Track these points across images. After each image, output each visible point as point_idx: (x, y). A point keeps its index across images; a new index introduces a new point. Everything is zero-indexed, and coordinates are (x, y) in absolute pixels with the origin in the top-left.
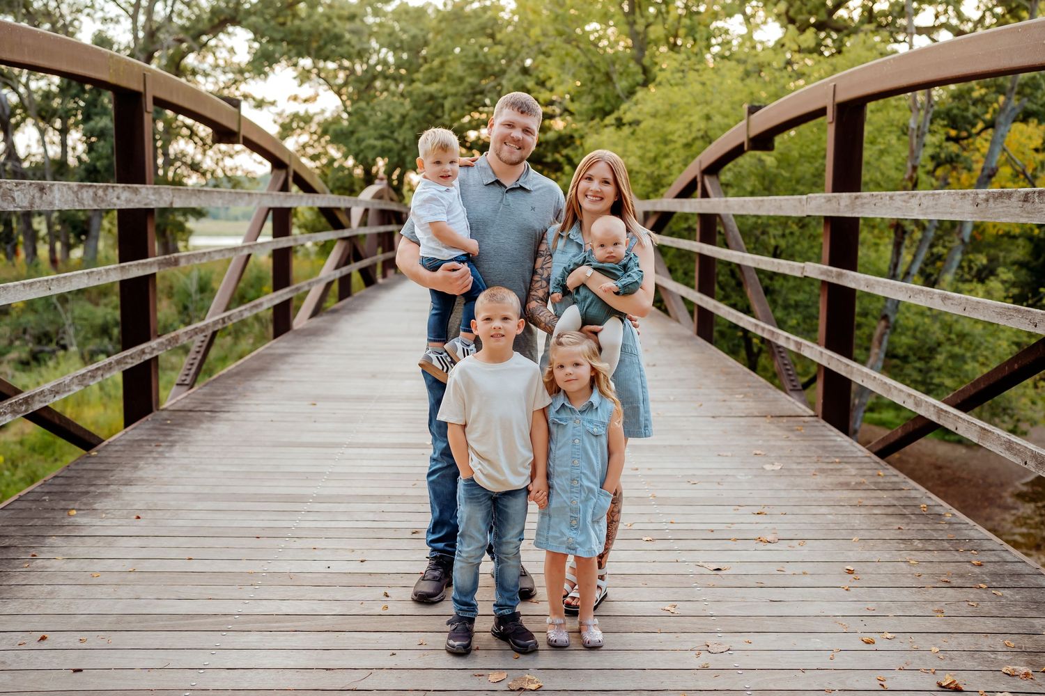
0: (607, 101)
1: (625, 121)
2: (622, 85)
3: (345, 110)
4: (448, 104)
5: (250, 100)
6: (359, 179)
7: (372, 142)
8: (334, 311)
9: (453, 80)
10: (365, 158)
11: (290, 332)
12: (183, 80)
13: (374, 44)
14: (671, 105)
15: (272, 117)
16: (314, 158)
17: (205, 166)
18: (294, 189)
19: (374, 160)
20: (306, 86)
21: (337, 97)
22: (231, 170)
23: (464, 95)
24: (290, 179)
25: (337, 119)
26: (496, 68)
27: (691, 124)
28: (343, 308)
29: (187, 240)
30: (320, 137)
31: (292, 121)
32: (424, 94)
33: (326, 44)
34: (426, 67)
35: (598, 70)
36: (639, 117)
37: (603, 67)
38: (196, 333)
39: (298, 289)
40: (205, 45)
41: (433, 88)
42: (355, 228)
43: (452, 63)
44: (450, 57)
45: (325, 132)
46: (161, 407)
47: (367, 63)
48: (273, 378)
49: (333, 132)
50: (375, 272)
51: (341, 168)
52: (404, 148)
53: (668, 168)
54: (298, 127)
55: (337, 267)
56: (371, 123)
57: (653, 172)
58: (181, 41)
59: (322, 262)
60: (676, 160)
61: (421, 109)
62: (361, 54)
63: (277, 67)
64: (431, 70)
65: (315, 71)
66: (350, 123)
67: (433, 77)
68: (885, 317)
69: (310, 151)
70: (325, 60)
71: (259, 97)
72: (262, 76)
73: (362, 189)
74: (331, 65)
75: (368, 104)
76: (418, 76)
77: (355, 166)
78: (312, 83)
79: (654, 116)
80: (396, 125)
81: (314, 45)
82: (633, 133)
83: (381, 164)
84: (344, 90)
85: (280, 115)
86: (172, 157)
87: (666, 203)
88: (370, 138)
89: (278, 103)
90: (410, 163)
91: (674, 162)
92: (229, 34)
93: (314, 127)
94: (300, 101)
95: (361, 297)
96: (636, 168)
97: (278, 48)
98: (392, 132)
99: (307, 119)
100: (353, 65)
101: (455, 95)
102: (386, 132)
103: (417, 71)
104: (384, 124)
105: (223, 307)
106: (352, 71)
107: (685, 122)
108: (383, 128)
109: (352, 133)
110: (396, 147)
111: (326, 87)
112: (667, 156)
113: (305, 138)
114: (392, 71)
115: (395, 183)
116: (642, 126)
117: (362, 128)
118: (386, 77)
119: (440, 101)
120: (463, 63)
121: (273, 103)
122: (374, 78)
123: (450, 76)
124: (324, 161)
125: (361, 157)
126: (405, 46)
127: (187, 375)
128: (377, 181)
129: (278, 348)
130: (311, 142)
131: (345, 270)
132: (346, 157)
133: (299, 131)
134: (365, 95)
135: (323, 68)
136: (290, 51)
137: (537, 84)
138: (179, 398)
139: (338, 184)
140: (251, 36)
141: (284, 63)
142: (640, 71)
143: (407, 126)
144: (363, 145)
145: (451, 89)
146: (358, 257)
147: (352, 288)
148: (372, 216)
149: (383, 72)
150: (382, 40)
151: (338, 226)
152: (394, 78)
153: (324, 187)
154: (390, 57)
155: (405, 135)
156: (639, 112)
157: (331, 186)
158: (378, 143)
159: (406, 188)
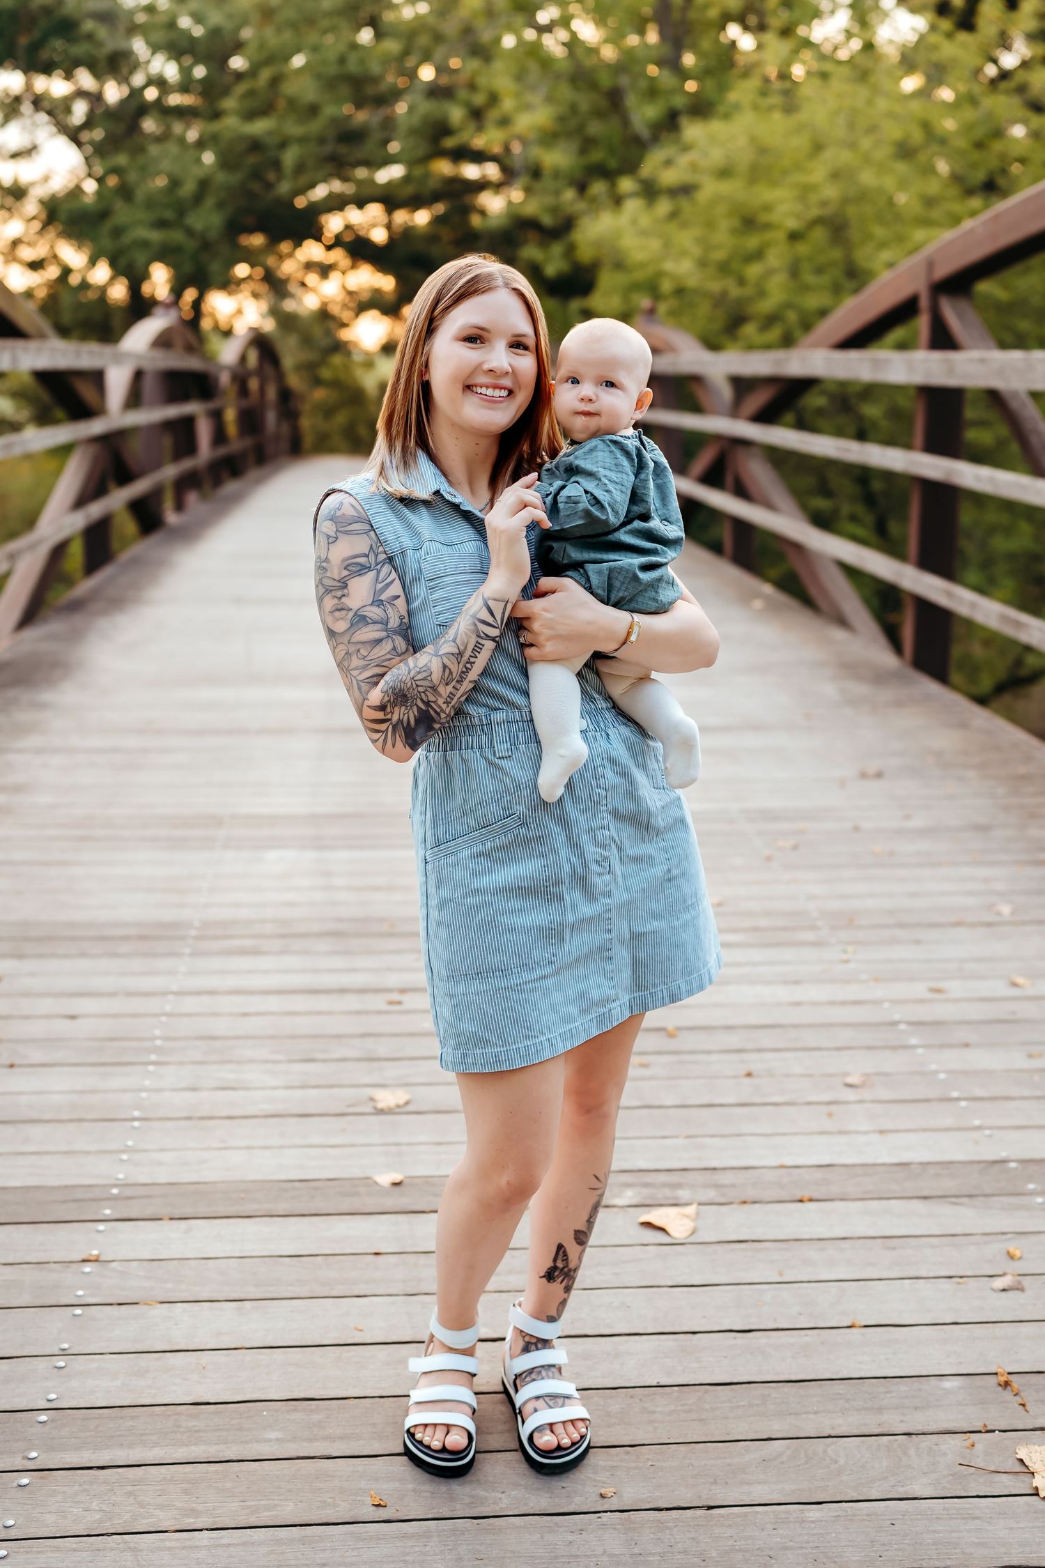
0: (612, 149)
1: (661, 185)
2: (643, 114)
3: (91, 175)
4: (289, 157)
6: (119, 308)
7: (143, 233)
8: (76, 606)
9: (299, 111)
10: (131, 264)
13: (139, 46)
14: (762, 151)
16: (35, 266)
19: (147, 267)
20: (13, 127)
21: (73, 149)
23: (322, 140)
25: (76, 192)
26: (382, 86)
27: (806, 189)
28: (93, 596)
30: (44, 227)
32: (242, 139)
33: (45, 37)
34: (241, 88)
35: (594, 85)
36: (690, 178)
37: (606, 82)
41: (260, 127)
42: (116, 414)
43: (291, 81)
44: (285, 71)
45: (52, 217)
47: (128, 82)
50: (161, 503)
51: (85, 285)
52: (206, 246)
53: (759, 283)
55: (81, 502)
56: (139, 197)
57: (726, 292)
60: (775, 265)
61: (238, 167)
62: (116, 64)
64: (251, 93)
65: (29, 98)
66: (100, 194)
67: (259, 106)
69: (27, 254)
70: (47, 72)
74: (57, 87)
75: (132, 159)
76: (229, 103)
77: (111, 280)
78: (25, 122)
79: (725, 174)
80: (188, 200)
81: (23, 41)
82: (679, 212)
83: (159, 279)
84: (86, 136)
87: (815, 360)
88: (138, 225)
90: (217, 273)
93: (31, 207)
96: (692, 282)
98: (182, 214)
99: (18, 193)
100: (102, 85)
101: (302, 140)
102: (169, 214)
103: (225, 96)
104: (166, 198)
106: (99, 99)
107: (796, 185)
108: (164, 206)
109: (105, 215)
110: (191, 245)
111: (53, 128)
113: (16, 228)
114: (174, 99)
115: (189, 315)
116: (699, 196)
117: (119, 205)
118: (166, 112)
119: (274, 153)
122: (143, 111)
123: (292, 103)
124: (53, 272)
125: (123, 261)
126: (200, 51)
128: (157, 311)
130: (29, 236)
131: (96, 510)
132: (93, 262)
134: (125, 145)
135: (45, 92)
137: (468, 115)
143: (210, 201)
144: (127, 239)
145: (293, 129)
146: (124, 476)
147: (115, 545)
148: (149, 385)
149: (158, 102)
150: (159, 36)
151: (81, 410)
152: (181, 113)
153: (44, 324)
154: (171, 71)
155: (208, 220)
156: (694, 167)
157: (66, 318)
158: (155, 236)
159: (206, 324)
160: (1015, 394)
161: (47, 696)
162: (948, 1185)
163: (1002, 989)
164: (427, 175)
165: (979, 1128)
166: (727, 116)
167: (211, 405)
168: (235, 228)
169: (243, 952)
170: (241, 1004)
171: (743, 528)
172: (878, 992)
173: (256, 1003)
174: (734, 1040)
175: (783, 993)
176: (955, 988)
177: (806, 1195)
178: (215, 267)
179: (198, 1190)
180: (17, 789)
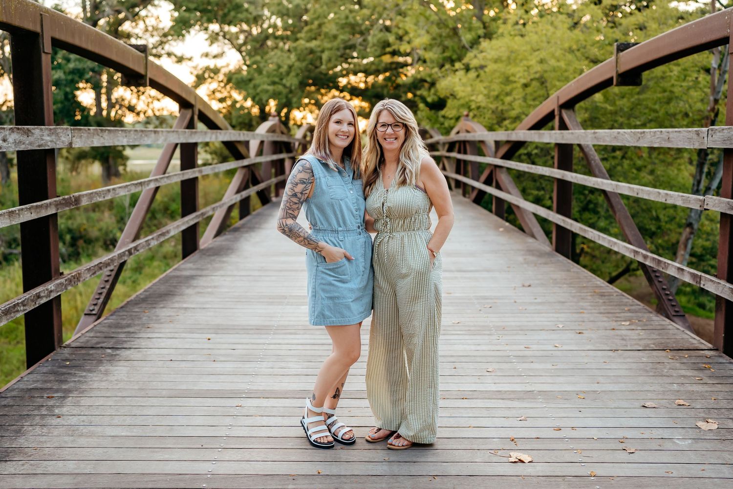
0: (454, 51)
1: (471, 66)
2: (466, 38)
3: (245, 64)
4: (325, 56)
5: (173, 57)
6: (256, 116)
7: (266, 87)
8: (236, 230)
9: (329, 38)
10: (261, 100)
11: (197, 251)
12: (121, 42)
13: (266, 12)
14: (512, 52)
15: (189, 70)
16: (221, 100)
17: (139, 108)
18: (201, 126)
19: (267, 101)
20: (215, 45)
21: (238, 54)
22: (159, 110)
23: (338, 49)
24: (196, 117)
25: (239, 70)
26: (363, 28)
27: (528, 67)
28: (243, 226)
29: (125, 165)
30: (226, 85)
31: (204, 72)
32: (306, 49)
33: (229, 11)
34: (306, 29)
35: (447, 26)
36: (483, 63)
37: (451, 24)
38: (101, 268)
39: (203, 214)
40: (137, 14)
41: (313, 44)
42: (253, 158)
43: (327, 25)
44: (326, 20)
45: (229, 81)
46: (64, 345)
47: (261, 26)
48: (177, 305)
49: (234, 80)
50: (269, 193)
51: (242, 108)
52: (291, 91)
53: (510, 104)
54: (209, 77)
55: (238, 192)
56: (264, 73)
57: (497, 108)
58: (119, 12)
59: (228, 181)
60: (517, 97)
61: (304, 60)
62: (257, 20)
63: (192, 31)
64: (311, 30)
65: (221, 34)
66: (248, 72)
67: (313, 36)
68: (690, 225)
69: (219, 95)
70: (229, 24)
71: (179, 54)
72: (181, 37)
73: (259, 124)
74: (234, 29)
75: (262, 58)
76: (301, 35)
77: (252, 106)
78: (219, 44)
79: (496, 61)
80: (284, 73)
81: (221, 13)
82: (478, 76)
83: (273, 104)
84: (243, 48)
85: (195, 68)
86: (114, 101)
87: (521, 134)
88: (264, 83)
89: (194, 59)
90: (296, 103)
91: (515, 99)
92: (155, 6)
93: (221, 77)
94: (210, 57)
95: (258, 215)
96: (483, 104)
97: (192, 15)
98: (282, 79)
99: (216, 71)
100: (251, 28)
101: (331, 49)
102: (277, 80)
103: (300, 32)
104: (275, 73)
105: (132, 237)
106: (250, 33)
107: (524, 66)
108: (274, 76)
109: (250, 80)
110: (285, 91)
111: (230, 46)
112: (507, 94)
113: (214, 85)
114: (280, 33)
115: (283, 119)
116: (487, 70)
117: (256, 76)
118: (276, 38)
119: (319, 54)
120: (337, 24)
121: (190, 59)
122: (267, 37)
123: (326, 35)
124: (229, 102)
125: (257, 99)
126: (291, 14)
127: (95, 305)
128: (270, 118)
129: (185, 269)
130: (219, 89)
131: (244, 194)
132: (245, 99)
133: (209, 80)
134: (260, 51)
135: (228, 32)
136: (202, 17)
137: (397, 39)
138: (83, 332)
139: (240, 120)
140: (172, 7)
141: (197, 27)
142: (482, 26)
143: (293, 74)
144: (259, 90)
145: (327, 45)
146: (256, 182)
147: (251, 208)
148: (266, 147)
149: (273, 34)
150: (273, 9)
151: (239, 156)
152: (282, 38)
153: (226, 124)
154: (279, 22)
155: (292, 81)
156: (484, 58)
157: (234, 122)
158: (271, 88)
159: (291, 123)
160: (588, 146)
161: (225, 259)
162: (512, 396)
163: (551, 347)
164: (381, 61)
165: (528, 383)
166: (497, 38)
167: (291, 155)
168: (303, 85)
169: (291, 334)
170: (289, 347)
171: (500, 201)
172: (507, 348)
173: (294, 347)
174: (452, 359)
175: (473, 348)
176: (534, 347)
177: (465, 397)
178: (294, 100)
179: (272, 392)
180: (215, 287)
